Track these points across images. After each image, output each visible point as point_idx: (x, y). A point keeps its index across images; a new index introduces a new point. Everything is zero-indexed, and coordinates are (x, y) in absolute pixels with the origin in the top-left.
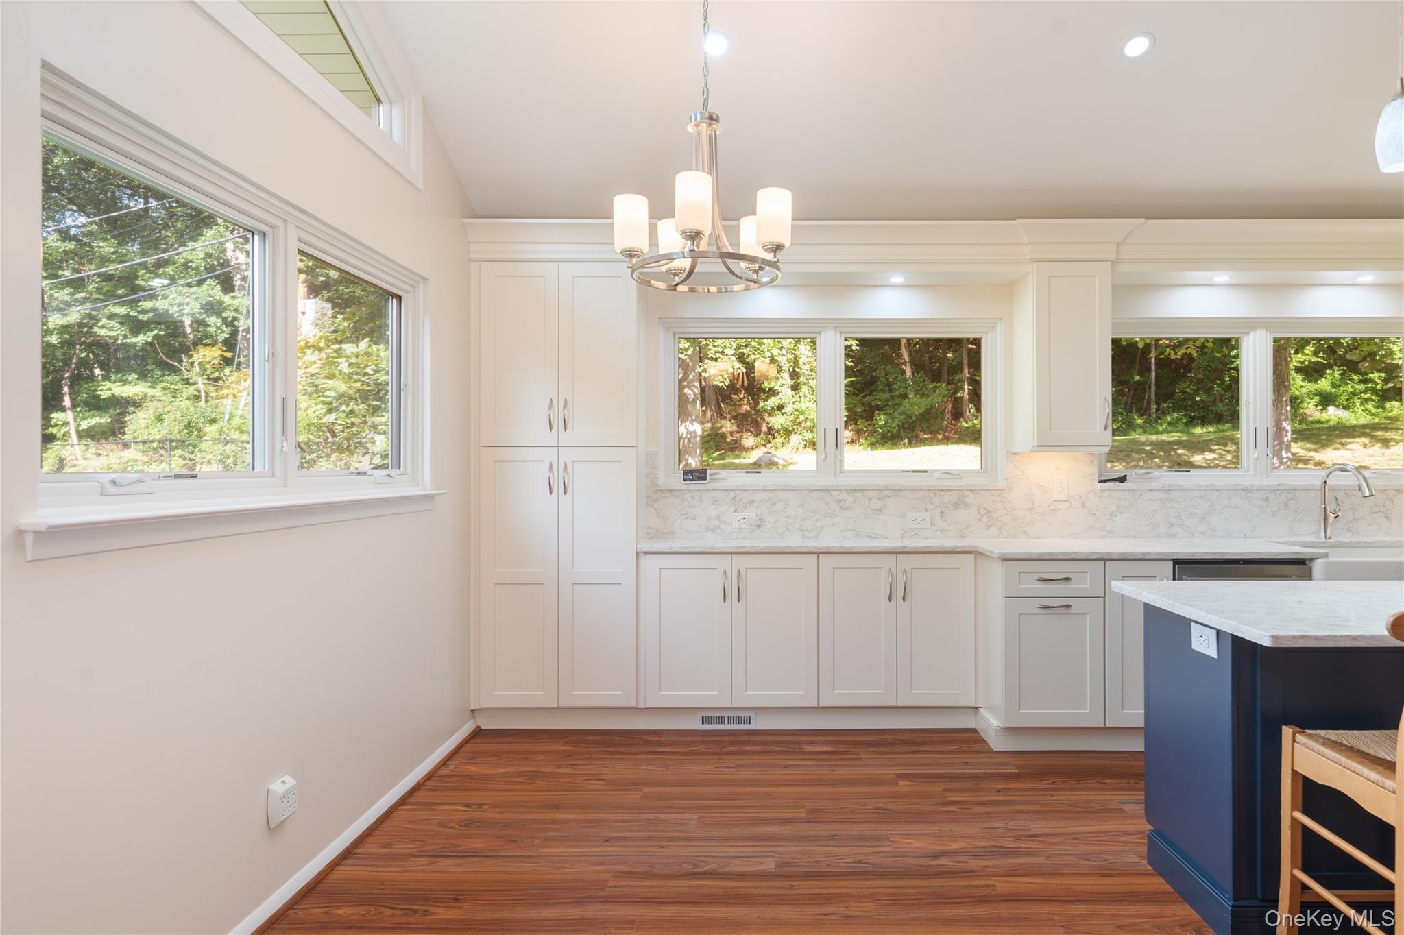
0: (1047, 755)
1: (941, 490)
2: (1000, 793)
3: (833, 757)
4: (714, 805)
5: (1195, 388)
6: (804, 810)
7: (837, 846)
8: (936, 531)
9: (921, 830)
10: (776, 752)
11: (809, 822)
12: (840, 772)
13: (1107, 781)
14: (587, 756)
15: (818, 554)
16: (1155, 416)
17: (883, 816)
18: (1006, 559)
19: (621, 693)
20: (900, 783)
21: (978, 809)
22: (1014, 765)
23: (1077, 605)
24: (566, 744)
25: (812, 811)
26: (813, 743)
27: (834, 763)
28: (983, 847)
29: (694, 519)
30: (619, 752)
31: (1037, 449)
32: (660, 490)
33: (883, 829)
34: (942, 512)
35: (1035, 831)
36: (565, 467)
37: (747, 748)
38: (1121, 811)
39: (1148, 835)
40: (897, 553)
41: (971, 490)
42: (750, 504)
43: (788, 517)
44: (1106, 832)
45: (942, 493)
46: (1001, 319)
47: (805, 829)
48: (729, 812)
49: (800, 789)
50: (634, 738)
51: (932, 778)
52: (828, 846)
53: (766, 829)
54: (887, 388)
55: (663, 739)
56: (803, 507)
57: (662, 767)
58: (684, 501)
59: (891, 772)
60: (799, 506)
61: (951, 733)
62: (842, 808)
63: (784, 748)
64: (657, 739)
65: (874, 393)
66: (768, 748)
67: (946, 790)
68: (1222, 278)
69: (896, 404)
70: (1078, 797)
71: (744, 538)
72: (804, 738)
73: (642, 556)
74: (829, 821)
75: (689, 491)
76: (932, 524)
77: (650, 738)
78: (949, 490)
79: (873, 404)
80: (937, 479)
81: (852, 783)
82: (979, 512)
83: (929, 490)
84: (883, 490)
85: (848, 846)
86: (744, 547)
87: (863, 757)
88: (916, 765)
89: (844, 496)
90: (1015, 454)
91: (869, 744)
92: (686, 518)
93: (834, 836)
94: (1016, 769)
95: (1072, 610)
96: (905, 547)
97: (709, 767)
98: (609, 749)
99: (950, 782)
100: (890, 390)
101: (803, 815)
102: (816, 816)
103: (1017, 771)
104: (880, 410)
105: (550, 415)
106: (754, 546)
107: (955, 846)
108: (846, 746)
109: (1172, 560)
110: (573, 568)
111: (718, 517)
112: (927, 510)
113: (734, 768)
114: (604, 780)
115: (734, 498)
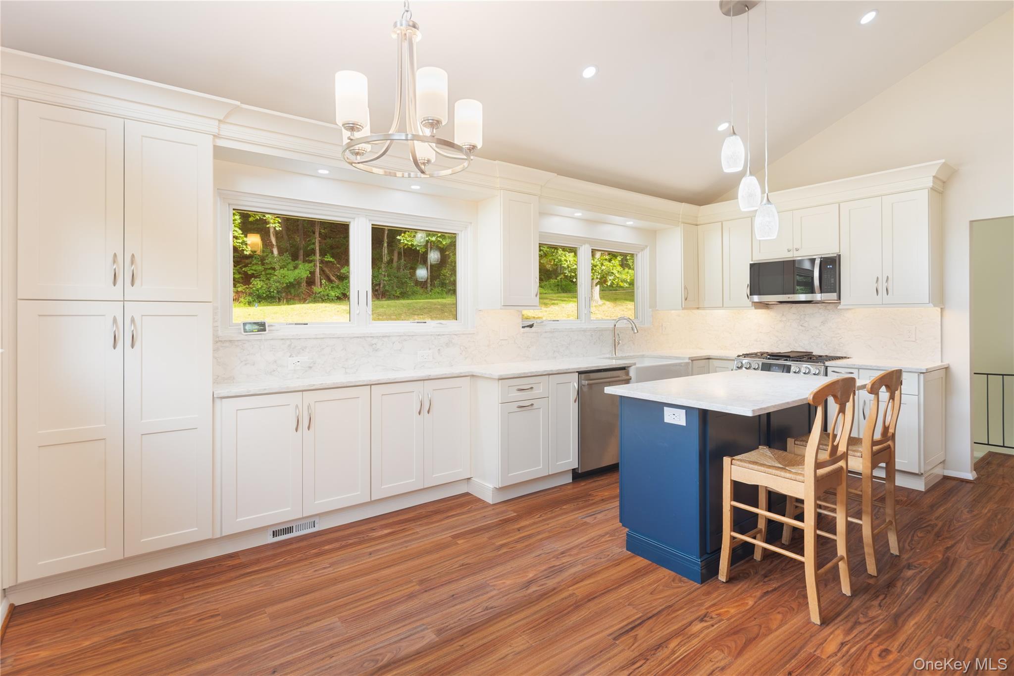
0: (523, 499)
1: (439, 335)
2: (521, 531)
3: (397, 536)
4: (341, 604)
5: (450, 273)
6: (414, 584)
7: (463, 602)
8: (436, 363)
9: (501, 572)
10: (351, 544)
11: (426, 591)
12: (413, 546)
13: (564, 507)
14: (178, 598)
15: (371, 385)
16: (430, 288)
17: (469, 570)
18: (501, 379)
19: (196, 529)
20: (459, 542)
21: (519, 546)
22: (511, 511)
23: (537, 403)
24: (142, 592)
25: (421, 582)
26: (373, 530)
27: (402, 541)
28: (545, 570)
29: (254, 365)
30: (208, 584)
31: (503, 307)
32: (220, 341)
33: (480, 578)
34: (439, 350)
35: (561, 549)
36: (133, 320)
37: (327, 547)
38: (585, 523)
39: (627, 534)
40: (424, 380)
41: (455, 335)
42: (303, 350)
43: (334, 358)
44: (593, 538)
45: (439, 337)
46: (471, 223)
47: (426, 598)
48: (362, 605)
49: (397, 568)
50: (214, 567)
51: (474, 532)
52: (456, 605)
53: (402, 608)
54: (260, 263)
55: (243, 560)
56: (346, 350)
57: (265, 586)
58: (244, 350)
59: (446, 535)
60: (343, 349)
61: (454, 499)
62: (438, 573)
63: (355, 540)
64: (237, 562)
65: (249, 265)
66: (343, 543)
67: (490, 538)
68: (578, 214)
69: (268, 274)
70: (560, 521)
71: (298, 378)
72: (363, 528)
73: (218, 402)
74: (438, 586)
75: (248, 341)
76: (433, 358)
77: (230, 563)
78: (443, 335)
79: (249, 273)
80: (434, 327)
81: (428, 552)
82: (461, 349)
83: (431, 335)
84: (403, 336)
85: (469, 600)
86: (314, 385)
87: (418, 530)
88: (456, 527)
89: (375, 341)
90: (480, 311)
91: (414, 520)
92: (246, 364)
93: (453, 595)
94: (515, 512)
95: (535, 406)
96: (430, 375)
97: (308, 572)
98: (196, 585)
99: (488, 532)
100: (263, 264)
101: (417, 588)
102: (426, 585)
103: (515, 514)
104: (256, 277)
105: (115, 270)
106: (322, 384)
107: (531, 575)
108: (399, 526)
109: (577, 372)
110: (141, 420)
111: (275, 362)
112: (430, 349)
113: (330, 567)
114: (218, 615)
115: (290, 346)
